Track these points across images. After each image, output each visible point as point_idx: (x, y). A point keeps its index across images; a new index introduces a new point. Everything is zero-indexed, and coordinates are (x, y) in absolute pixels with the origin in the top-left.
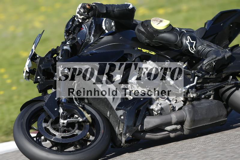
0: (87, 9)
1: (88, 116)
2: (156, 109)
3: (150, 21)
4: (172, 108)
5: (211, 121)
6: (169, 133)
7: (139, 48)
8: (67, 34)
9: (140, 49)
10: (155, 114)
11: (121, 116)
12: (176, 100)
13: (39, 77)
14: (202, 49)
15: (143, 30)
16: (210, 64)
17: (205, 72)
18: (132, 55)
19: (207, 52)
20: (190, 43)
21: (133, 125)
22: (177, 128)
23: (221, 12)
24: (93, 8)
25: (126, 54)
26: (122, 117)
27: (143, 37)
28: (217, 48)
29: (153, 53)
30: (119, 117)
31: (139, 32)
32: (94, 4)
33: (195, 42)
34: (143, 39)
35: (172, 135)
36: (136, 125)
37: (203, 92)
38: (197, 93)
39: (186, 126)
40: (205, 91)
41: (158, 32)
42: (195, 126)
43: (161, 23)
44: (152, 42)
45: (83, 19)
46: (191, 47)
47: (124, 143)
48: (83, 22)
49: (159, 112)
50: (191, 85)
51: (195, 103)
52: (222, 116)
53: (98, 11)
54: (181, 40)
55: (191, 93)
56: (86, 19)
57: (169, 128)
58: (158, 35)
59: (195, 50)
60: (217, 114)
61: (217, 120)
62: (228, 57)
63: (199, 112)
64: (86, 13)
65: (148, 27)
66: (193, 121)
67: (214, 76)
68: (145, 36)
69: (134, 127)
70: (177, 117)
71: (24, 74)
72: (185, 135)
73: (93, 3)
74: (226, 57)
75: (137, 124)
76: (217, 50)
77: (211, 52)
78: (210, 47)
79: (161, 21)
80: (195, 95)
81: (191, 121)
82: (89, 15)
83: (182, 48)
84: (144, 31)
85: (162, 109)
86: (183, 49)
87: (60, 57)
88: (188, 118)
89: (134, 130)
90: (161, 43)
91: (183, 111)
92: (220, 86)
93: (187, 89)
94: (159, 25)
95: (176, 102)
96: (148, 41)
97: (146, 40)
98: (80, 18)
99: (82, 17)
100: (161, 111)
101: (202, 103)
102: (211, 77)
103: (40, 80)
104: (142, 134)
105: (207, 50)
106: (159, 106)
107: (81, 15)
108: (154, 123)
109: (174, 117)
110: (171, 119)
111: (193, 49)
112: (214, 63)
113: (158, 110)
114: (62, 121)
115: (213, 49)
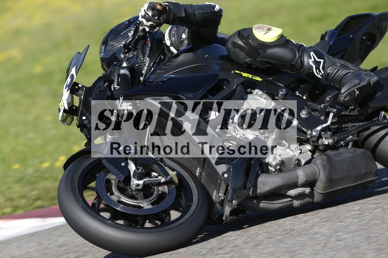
0: (158, 11)
1: (172, 174)
2: (274, 163)
3: (252, 29)
4: (297, 162)
5: (354, 181)
6: (293, 200)
7: (236, 71)
8: (125, 50)
9: (238, 72)
10: (272, 171)
11: (224, 173)
12: (301, 150)
13: (84, 118)
14: (334, 71)
15: (240, 43)
16: (351, 94)
17: (342, 107)
18: (229, 81)
19: (342, 76)
20: (315, 62)
21: (243, 187)
22: (305, 191)
23: (348, 17)
24: (166, 9)
25: (222, 80)
26: (226, 176)
27: (242, 55)
28: (356, 69)
29: (259, 79)
30: (221, 174)
31: (234, 47)
32: (166, 4)
33: (322, 61)
34: (241, 57)
35: (296, 203)
36: (247, 188)
37: (342, 137)
38: (334, 137)
39: (319, 188)
40: (345, 134)
41: (265, 46)
42: (332, 188)
43: (269, 32)
44: (256, 61)
45: (151, 27)
46: (318, 68)
47: (229, 216)
48: (151, 31)
49: (278, 167)
50: (324, 125)
51: (330, 152)
52: (371, 172)
53: (173, 14)
54: (301, 57)
55: (324, 138)
56: (155, 27)
57: (292, 192)
58: (265, 51)
59: (323, 73)
60: (364, 171)
61: (364, 179)
62: (374, 83)
63: (338, 167)
64: (157, 18)
65: (250, 39)
66: (330, 181)
67: (356, 113)
68: (244, 53)
69: (244, 190)
70: (305, 175)
71: (61, 114)
72: (316, 203)
73: (166, 2)
74: (372, 83)
75: (249, 185)
76: (357, 73)
77: (347, 75)
78: (346, 68)
79: (269, 30)
80: (331, 141)
81: (327, 181)
82: (160, 20)
83: (301, 71)
84: (244, 45)
85: (282, 163)
86: (303, 72)
87: (116, 86)
88: (322, 177)
89: (245, 194)
90: (269, 63)
91: (313, 165)
92: (366, 126)
93: (319, 132)
94: (267, 35)
95: (300, 153)
96: (250, 61)
97: (247, 59)
98: (146, 26)
99: (151, 23)
100: (281, 166)
101: (341, 153)
102: (352, 113)
103: (87, 121)
104: (255, 201)
105: (341, 72)
106: (279, 159)
107: (148, 20)
108: (273, 185)
109: (301, 175)
110: (297, 177)
111: (320, 71)
112: (357, 92)
113: (277, 165)
114: (135, 182)
115: (351, 71)
